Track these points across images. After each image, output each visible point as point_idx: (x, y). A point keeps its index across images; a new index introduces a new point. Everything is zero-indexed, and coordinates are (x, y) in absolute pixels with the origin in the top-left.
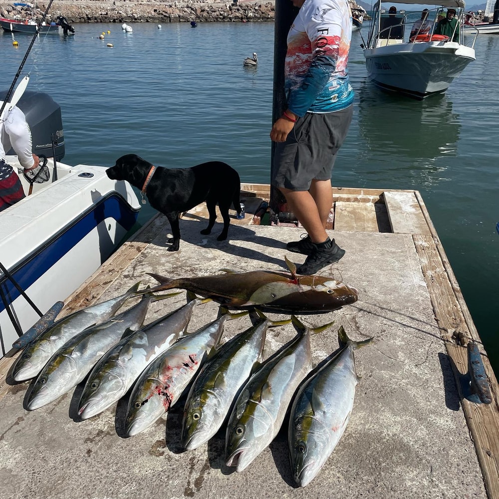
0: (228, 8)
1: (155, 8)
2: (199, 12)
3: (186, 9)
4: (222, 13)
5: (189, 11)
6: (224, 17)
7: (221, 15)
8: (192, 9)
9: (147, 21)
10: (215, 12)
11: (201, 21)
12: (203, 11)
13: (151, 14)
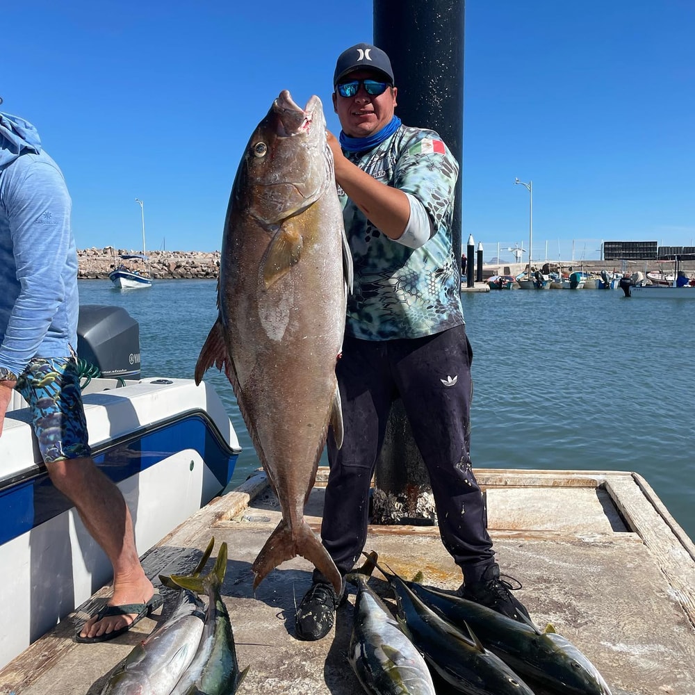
0: (215, 263)
1: (113, 264)
2: (172, 269)
3: (155, 265)
4: (204, 269)
5: (160, 267)
6: (208, 274)
7: (203, 271)
8: (164, 265)
9: (97, 278)
10: (195, 268)
11: (174, 278)
12: (179, 267)
13: (106, 270)
